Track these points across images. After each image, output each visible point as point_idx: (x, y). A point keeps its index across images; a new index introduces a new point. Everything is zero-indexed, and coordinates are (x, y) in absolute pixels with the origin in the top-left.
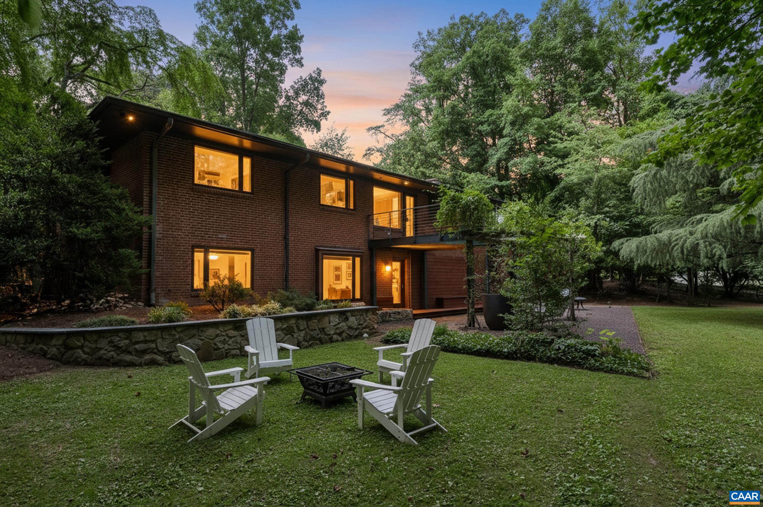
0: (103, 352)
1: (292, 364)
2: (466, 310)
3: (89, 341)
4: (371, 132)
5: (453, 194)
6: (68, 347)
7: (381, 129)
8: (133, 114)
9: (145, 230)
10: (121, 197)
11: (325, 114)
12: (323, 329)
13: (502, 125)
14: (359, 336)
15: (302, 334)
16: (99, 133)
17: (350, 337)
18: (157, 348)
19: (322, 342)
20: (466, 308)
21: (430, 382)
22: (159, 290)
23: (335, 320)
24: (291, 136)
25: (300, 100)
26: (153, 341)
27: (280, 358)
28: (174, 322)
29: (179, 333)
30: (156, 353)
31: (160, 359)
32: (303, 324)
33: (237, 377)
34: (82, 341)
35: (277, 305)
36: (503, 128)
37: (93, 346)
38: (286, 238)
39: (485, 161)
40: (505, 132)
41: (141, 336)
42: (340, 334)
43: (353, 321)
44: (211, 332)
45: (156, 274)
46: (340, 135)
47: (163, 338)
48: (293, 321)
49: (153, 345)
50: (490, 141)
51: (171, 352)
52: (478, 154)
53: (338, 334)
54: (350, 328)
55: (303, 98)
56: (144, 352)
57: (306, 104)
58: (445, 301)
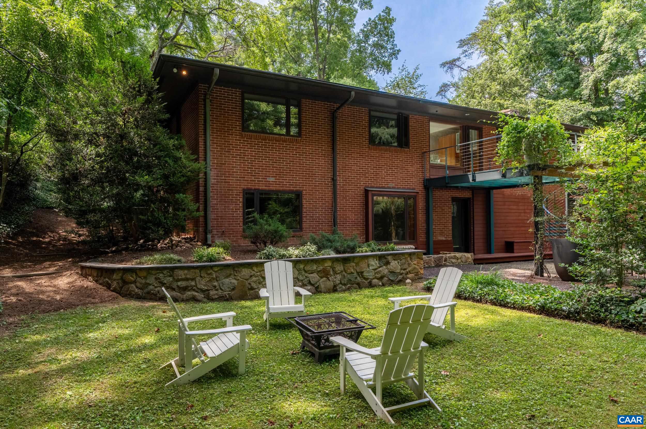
0: (151, 287)
1: (302, 309)
2: (532, 256)
3: (140, 277)
4: (445, 69)
5: (515, 122)
6: (125, 282)
7: (457, 63)
8: (185, 68)
9: (201, 175)
10: (179, 148)
11: (395, 54)
12: (362, 272)
13: (601, 39)
14: (401, 282)
15: (339, 277)
16: (159, 90)
17: (391, 283)
18: (196, 286)
19: (360, 286)
20: (533, 254)
21: (422, 347)
22: (215, 232)
23: (374, 263)
24: (363, 80)
25: (370, 42)
26: (193, 279)
27: (296, 303)
28: (213, 261)
29: (215, 272)
30: (194, 290)
31: (200, 296)
32: (339, 267)
33: (230, 322)
34: (134, 276)
35: (313, 248)
36: (603, 42)
37: (143, 281)
38: (334, 180)
39: (578, 85)
40: (605, 47)
41: (181, 274)
42: (381, 278)
43: (395, 265)
44: (246, 272)
45: (211, 216)
46: (412, 73)
47: (201, 277)
48: (329, 264)
49: (193, 283)
50: (586, 60)
51: (209, 290)
52: (568, 78)
53: (378, 279)
54: (392, 272)
55: (372, 40)
56: (185, 289)
57: (376, 45)
58: (515, 244)
